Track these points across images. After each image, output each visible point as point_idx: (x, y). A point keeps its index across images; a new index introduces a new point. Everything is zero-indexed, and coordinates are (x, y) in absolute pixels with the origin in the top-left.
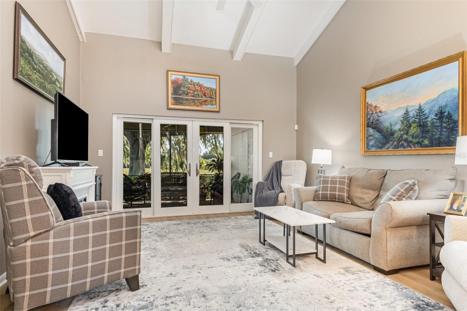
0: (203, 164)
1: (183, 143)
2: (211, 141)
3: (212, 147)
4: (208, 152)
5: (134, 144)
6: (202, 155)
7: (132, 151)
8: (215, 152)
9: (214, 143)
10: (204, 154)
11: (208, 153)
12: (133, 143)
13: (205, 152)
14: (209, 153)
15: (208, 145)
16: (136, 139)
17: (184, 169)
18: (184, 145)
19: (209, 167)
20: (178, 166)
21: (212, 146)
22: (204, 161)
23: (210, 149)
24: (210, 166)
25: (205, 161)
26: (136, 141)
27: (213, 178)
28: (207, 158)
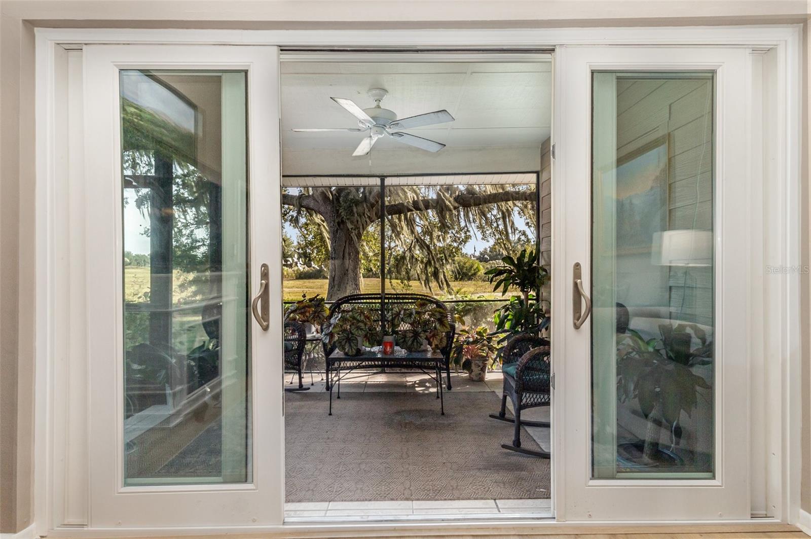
0: (479, 271)
1: (438, 231)
2: (495, 225)
3: (497, 237)
4: (489, 249)
5: (337, 232)
6: (477, 255)
7: (334, 245)
8: (503, 246)
9: (501, 227)
10: (481, 254)
11: (488, 252)
12: (336, 229)
13: (482, 250)
14: (490, 251)
15: (487, 232)
16: (340, 221)
17: (440, 281)
18: (440, 233)
19: (493, 277)
20: (430, 275)
21: (497, 235)
22: (481, 266)
23: (492, 242)
24: (496, 276)
25: (483, 266)
26: (342, 226)
27: (506, 312)
28: (486, 261)
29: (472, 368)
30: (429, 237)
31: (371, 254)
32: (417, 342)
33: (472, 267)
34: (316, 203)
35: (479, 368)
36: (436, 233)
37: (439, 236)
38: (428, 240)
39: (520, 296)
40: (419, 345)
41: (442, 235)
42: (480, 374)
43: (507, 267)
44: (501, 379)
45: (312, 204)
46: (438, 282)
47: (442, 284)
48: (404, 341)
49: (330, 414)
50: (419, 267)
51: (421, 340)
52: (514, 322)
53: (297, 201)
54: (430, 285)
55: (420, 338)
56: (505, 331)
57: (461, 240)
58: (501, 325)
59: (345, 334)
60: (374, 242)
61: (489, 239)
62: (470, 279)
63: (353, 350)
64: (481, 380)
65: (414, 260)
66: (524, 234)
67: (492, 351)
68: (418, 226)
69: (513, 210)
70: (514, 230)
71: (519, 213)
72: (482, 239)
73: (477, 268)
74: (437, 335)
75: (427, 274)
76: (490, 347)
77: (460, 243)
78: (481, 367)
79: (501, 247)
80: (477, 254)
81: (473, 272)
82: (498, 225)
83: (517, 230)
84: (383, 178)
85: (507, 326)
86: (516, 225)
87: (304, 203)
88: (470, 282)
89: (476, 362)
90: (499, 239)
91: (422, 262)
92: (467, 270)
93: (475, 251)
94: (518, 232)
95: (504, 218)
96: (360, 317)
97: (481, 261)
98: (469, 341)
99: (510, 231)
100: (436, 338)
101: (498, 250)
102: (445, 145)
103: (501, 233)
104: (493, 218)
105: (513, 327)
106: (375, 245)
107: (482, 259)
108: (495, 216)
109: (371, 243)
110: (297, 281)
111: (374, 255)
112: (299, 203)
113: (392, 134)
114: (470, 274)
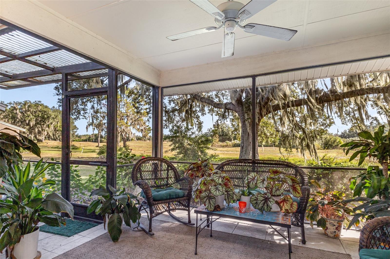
2: (352, 114)
4: (348, 131)
8: (358, 128)
9: (357, 115)
10: (342, 133)
11: (347, 132)
14: (349, 132)
15: (346, 119)
21: (354, 121)
22: (342, 141)
23: (350, 125)
25: (344, 141)
27: (362, 180)
28: (346, 138)
29: (327, 226)
30: (304, 124)
31: (268, 134)
32: (267, 205)
33: (335, 141)
34: (234, 106)
35: (335, 227)
36: (309, 121)
37: (311, 123)
38: (304, 125)
39: (378, 167)
40: (269, 209)
41: (313, 122)
42: (335, 232)
43: (363, 140)
44: (358, 239)
45: (232, 107)
46: (310, 151)
47: (312, 152)
48: (257, 203)
49: (196, 254)
50: (298, 142)
51: (270, 204)
52: (372, 190)
53: (224, 106)
54: (304, 153)
55: (269, 203)
56: (362, 199)
57: (327, 124)
58: (358, 192)
59: (207, 193)
60: (270, 127)
61: (348, 123)
62: (334, 148)
63: (212, 207)
64: (336, 237)
65: (295, 137)
66: (376, 119)
67: (348, 213)
68: (297, 117)
69: (367, 104)
70: (368, 117)
71: (372, 106)
72: (343, 124)
73: (339, 142)
74: (287, 201)
75: (302, 146)
76: (345, 209)
77: (327, 127)
78: (336, 226)
79: (357, 128)
80: (340, 133)
81: (336, 144)
82: (354, 114)
83: (370, 117)
84: (254, 77)
85: (364, 194)
86: (369, 113)
87: (228, 107)
88: (334, 150)
89: (331, 221)
90: (355, 123)
91: (300, 138)
92: (331, 143)
93: (338, 131)
94: (370, 118)
95: (359, 109)
96: (219, 180)
97: (342, 138)
98: (324, 203)
99: (364, 117)
100: (286, 203)
101: (355, 131)
102: (296, 31)
103: (356, 119)
104: (351, 110)
105: (371, 196)
106: (271, 129)
107: (343, 136)
108: (352, 108)
109: (269, 128)
110: (233, 148)
111: (270, 135)
112: (225, 107)
113: (244, 26)
114: (334, 145)
